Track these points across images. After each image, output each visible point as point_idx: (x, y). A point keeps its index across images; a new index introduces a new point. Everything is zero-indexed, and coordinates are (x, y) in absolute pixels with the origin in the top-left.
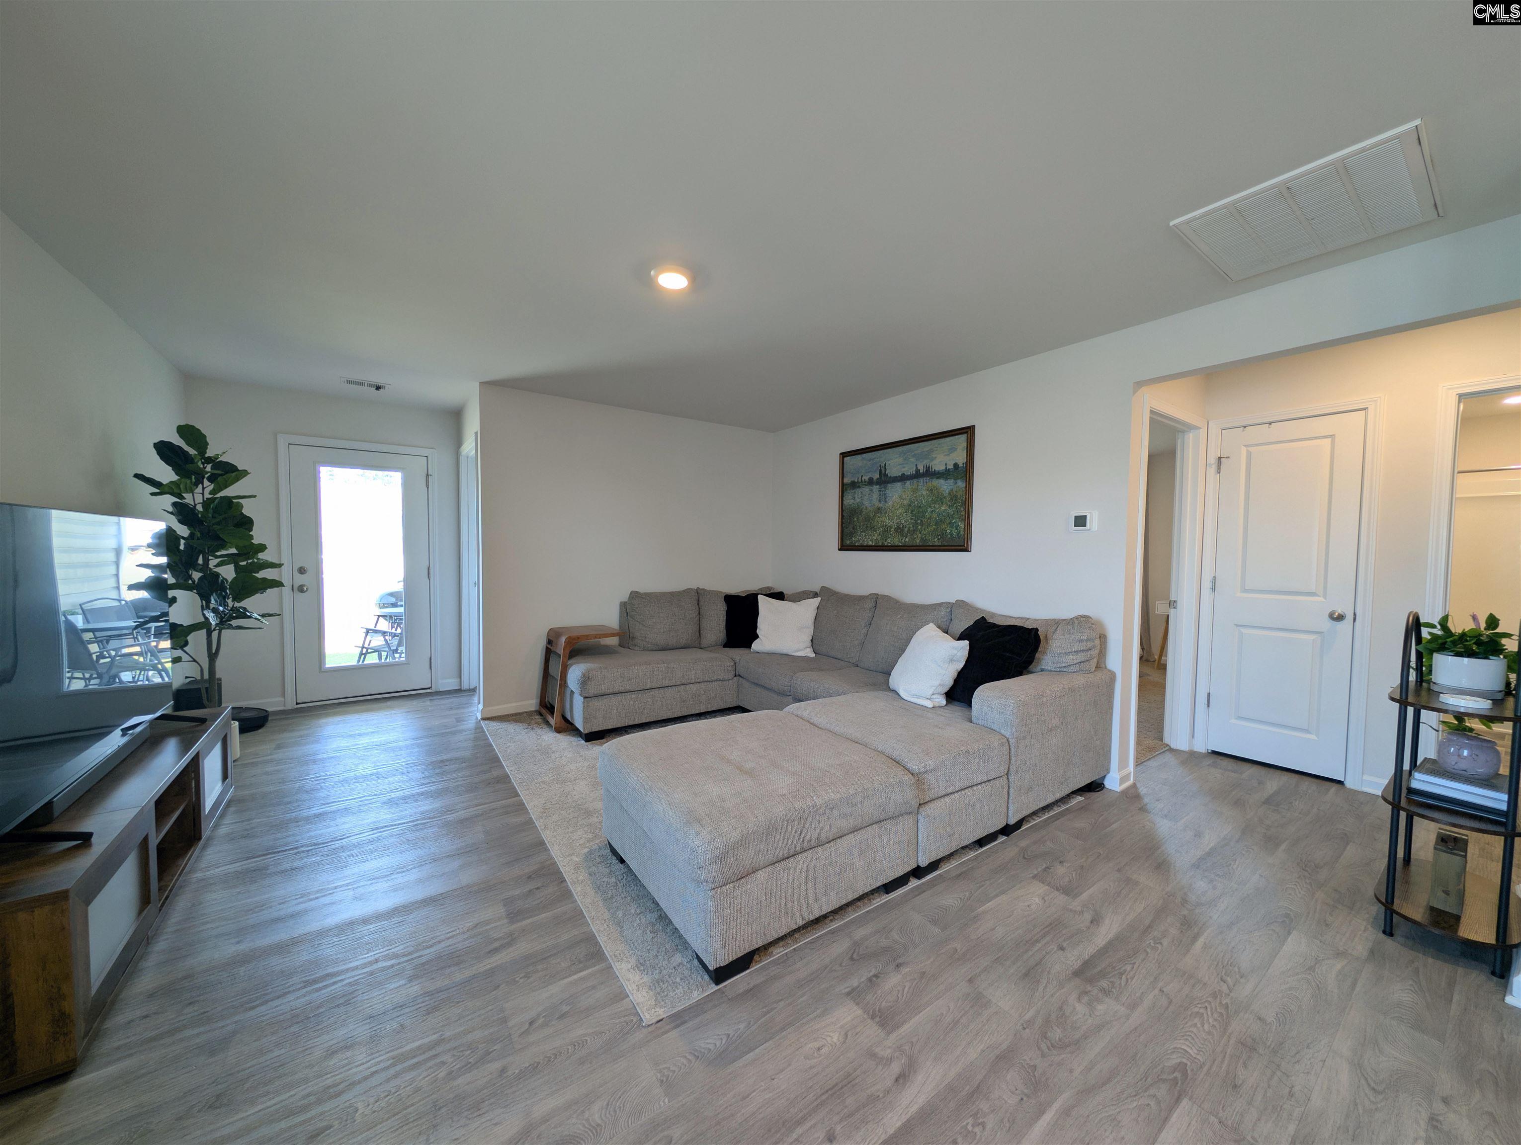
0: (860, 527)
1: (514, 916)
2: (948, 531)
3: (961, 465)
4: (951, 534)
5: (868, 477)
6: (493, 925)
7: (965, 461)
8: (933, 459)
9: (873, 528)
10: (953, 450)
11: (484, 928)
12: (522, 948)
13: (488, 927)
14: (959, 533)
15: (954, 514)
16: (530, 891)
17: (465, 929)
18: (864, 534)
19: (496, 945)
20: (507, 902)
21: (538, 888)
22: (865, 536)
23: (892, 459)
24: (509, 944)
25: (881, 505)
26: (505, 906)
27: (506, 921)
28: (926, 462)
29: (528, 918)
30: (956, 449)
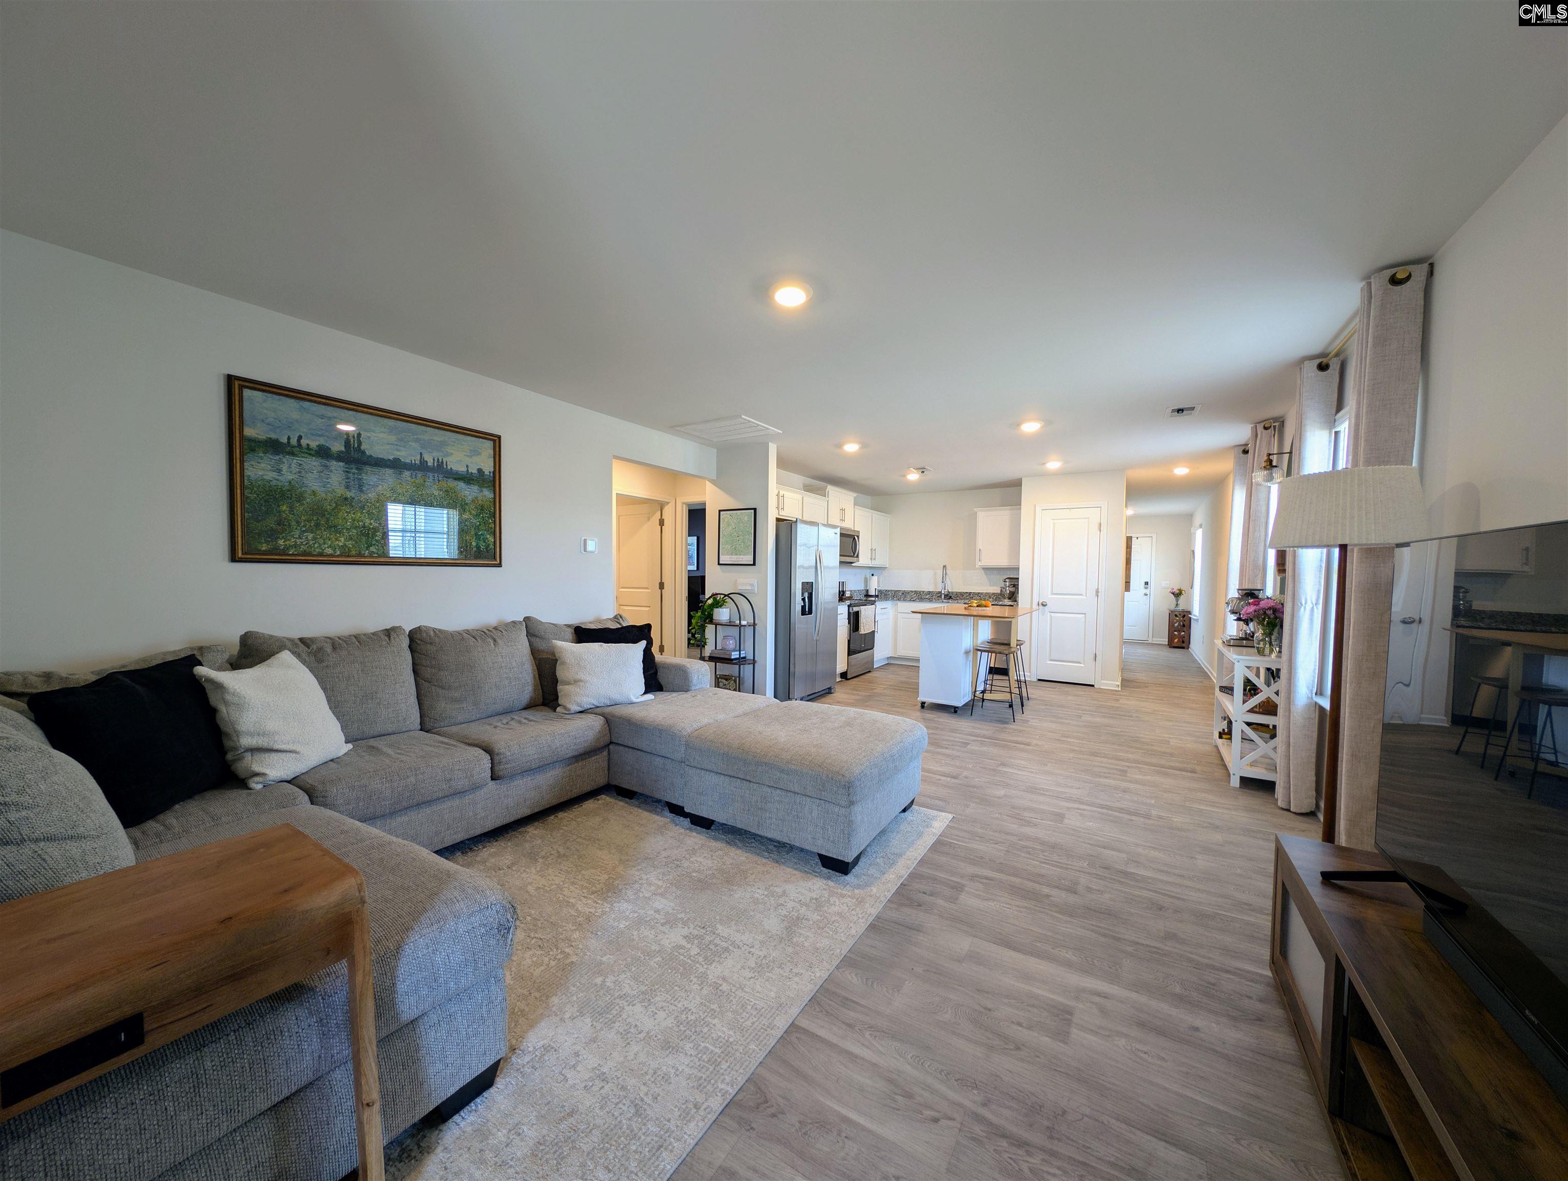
0: (298, 522)
1: (959, 888)
2: (474, 544)
3: (487, 473)
4: (478, 547)
5: (317, 443)
6: (977, 893)
7: (492, 470)
8: (448, 455)
9: (334, 529)
10: (475, 452)
11: (984, 895)
12: (971, 870)
13: (981, 893)
14: (487, 547)
15: (480, 525)
16: (931, 895)
17: (995, 902)
18: (310, 536)
19: (985, 881)
20: (954, 900)
21: (925, 893)
22: (314, 539)
23: (373, 431)
24: (977, 876)
25: (349, 494)
26: (957, 899)
27: (966, 889)
28: (436, 454)
29: (952, 881)
30: (479, 454)
